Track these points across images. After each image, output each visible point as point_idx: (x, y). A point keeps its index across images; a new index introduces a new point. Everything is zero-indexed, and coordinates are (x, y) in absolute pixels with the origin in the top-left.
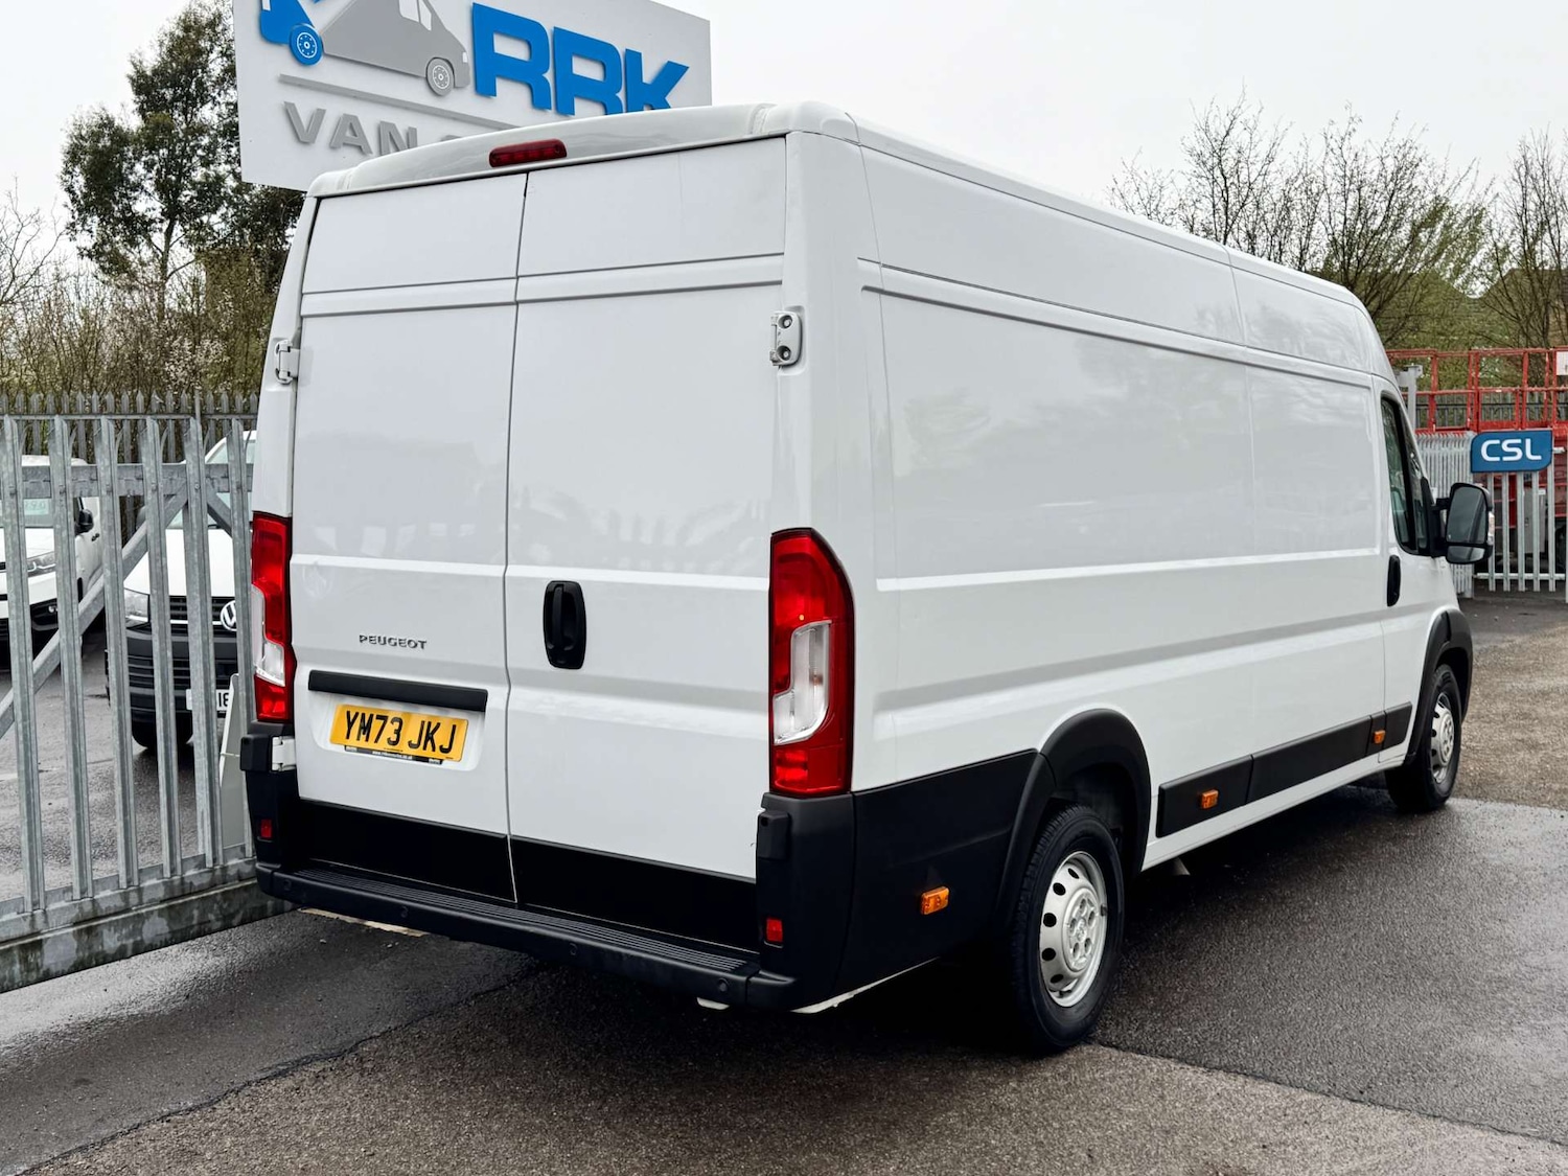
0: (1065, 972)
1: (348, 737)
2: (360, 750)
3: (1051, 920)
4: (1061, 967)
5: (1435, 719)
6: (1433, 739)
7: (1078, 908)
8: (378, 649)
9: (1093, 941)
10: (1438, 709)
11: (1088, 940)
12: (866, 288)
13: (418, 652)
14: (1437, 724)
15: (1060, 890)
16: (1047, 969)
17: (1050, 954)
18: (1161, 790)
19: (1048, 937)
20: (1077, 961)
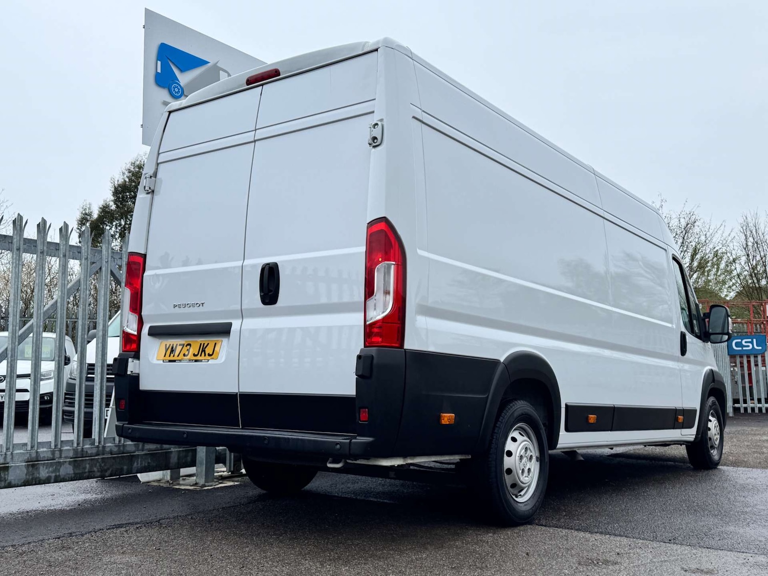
0: (517, 482)
1: (165, 356)
2: (170, 361)
3: (509, 454)
4: (515, 479)
5: (709, 422)
6: (709, 432)
7: (524, 450)
8: (182, 310)
9: (532, 470)
10: (710, 418)
11: (529, 469)
12: (414, 117)
13: (201, 309)
14: (710, 425)
15: (514, 440)
16: (508, 480)
17: (509, 471)
18: (566, 405)
19: (508, 462)
20: (525, 479)
